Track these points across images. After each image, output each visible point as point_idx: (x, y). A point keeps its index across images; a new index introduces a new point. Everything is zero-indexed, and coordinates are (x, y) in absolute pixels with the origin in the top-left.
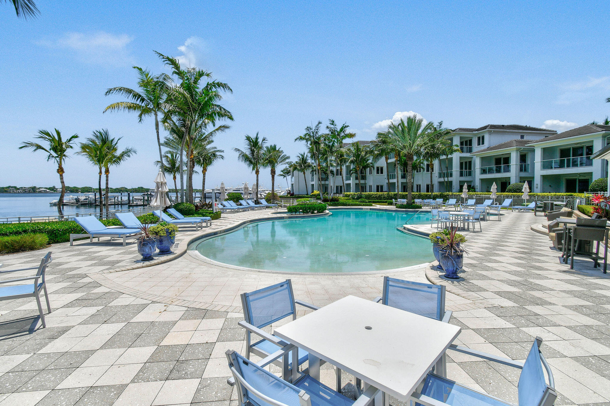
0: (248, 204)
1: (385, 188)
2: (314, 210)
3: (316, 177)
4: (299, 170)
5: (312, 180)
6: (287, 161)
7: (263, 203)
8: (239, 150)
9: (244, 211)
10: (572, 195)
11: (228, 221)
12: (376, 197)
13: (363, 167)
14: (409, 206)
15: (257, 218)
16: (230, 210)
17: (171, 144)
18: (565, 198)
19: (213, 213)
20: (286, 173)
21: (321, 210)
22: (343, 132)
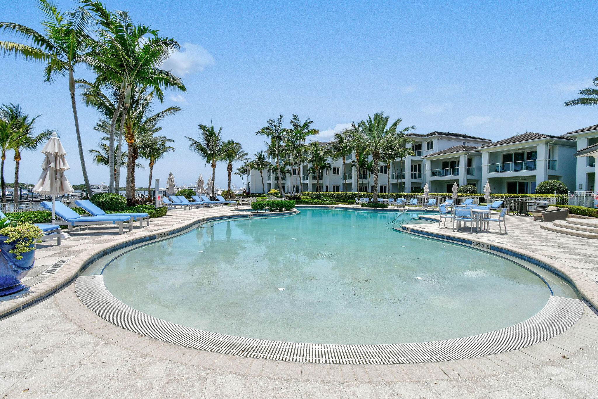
0: (203, 201)
1: (341, 188)
2: (282, 207)
3: (273, 176)
4: (255, 168)
5: (269, 179)
6: (245, 157)
7: (219, 199)
8: (193, 140)
9: (197, 208)
10: (526, 196)
11: (175, 219)
12: (335, 196)
13: (321, 167)
14: (376, 205)
15: (215, 216)
16: (180, 207)
17: (106, 128)
18: (519, 199)
19: (154, 209)
20: (243, 171)
21: (289, 208)
22: (307, 128)
